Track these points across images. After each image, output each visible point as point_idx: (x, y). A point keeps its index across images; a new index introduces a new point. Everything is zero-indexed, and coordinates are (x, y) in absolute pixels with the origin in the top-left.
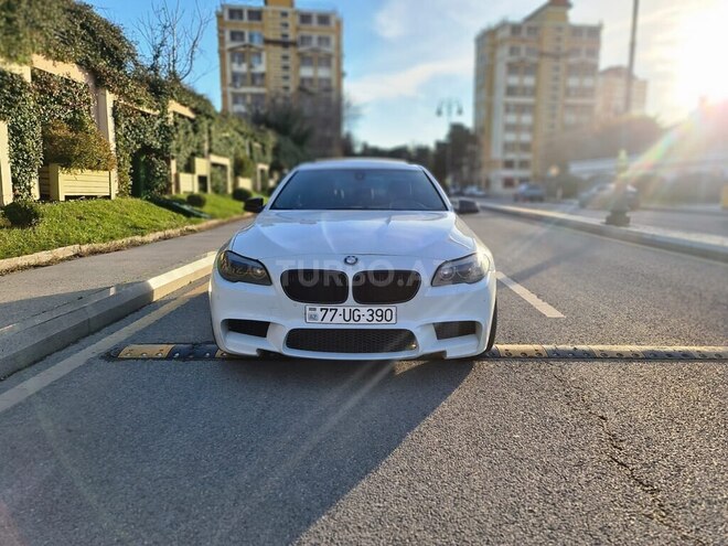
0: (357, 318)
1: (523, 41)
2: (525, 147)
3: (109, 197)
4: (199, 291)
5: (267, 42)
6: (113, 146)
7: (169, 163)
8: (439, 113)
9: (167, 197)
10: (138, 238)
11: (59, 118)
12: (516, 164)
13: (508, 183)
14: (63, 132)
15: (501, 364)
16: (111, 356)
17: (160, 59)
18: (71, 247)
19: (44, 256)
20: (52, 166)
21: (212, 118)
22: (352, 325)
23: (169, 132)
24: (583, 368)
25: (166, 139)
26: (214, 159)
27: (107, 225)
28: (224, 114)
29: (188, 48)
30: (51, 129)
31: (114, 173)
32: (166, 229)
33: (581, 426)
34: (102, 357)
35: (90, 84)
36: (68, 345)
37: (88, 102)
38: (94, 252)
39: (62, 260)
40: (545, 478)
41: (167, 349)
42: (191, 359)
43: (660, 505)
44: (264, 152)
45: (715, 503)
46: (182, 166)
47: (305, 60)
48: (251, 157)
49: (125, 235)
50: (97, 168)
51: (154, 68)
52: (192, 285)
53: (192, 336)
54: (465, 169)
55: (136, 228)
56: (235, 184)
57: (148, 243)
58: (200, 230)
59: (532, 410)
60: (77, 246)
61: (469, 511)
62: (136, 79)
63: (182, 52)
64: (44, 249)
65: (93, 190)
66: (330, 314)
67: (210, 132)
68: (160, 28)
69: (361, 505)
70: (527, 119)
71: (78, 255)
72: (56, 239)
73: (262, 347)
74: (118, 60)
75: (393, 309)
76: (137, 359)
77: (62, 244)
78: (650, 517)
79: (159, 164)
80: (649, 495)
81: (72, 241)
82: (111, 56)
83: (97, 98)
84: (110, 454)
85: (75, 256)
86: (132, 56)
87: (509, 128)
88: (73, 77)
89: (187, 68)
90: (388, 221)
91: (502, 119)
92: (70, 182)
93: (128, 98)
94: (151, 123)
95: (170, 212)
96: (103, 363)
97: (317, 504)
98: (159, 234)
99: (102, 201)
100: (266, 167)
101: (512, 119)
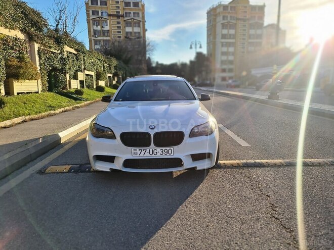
0: (155, 153)
1: (229, 13)
2: (231, 62)
3: (38, 92)
4: (81, 137)
5: (110, 15)
6: (39, 68)
7: (65, 76)
8: (191, 48)
9: (65, 91)
10: (52, 112)
11: (13, 56)
12: (227, 70)
13: (224, 79)
14: (15, 62)
15: (222, 170)
16: (42, 172)
17: (59, 26)
18: (20, 118)
19: (8, 123)
20: (10, 79)
21: (85, 53)
22: (153, 157)
23: (65, 61)
24: (259, 171)
25: (63, 64)
26: (87, 72)
27: (37, 106)
28: (91, 51)
29: (72, 20)
30: (9, 62)
31: (40, 81)
32: (65, 107)
33: (258, 200)
34: (38, 173)
35: (27, 40)
36: (21, 167)
37: (26, 48)
38: (32, 120)
39: (17, 124)
40: (242, 227)
41: (68, 167)
42: (79, 172)
43: (294, 238)
44: (110, 68)
45: (318, 236)
46: (72, 77)
47: (128, 24)
48: (104, 71)
49: (46, 111)
50: (31, 79)
51: (56, 30)
52: (79, 135)
53: (79, 161)
54: (204, 73)
55: (51, 107)
56: (97, 83)
57: (57, 114)
58: (82, 107)
59: (236, 193)
60: (24, 117)
61: (209, 244)
62: (48, 36)
63: (69, 23)
64: (8, 119)
65: (30, 89)
66: (143, 152)
67: (84, 60)
68: (58, 11)
69: (160, 243)
70: (231, 49)
71: (24, 121)
72: (14, 114)
73: (112, 168)
74: (39, 27)
75: (172, 149)
76: (54, 173)
77: (16, 116)
78: (289, 244)
79: (61, 76)
80: (289, 234)
81: (21, 115)
82: (36, 26)
83: (30, 46)
84: (43, 222)
85: (23, 121)
86: (46, 26)
87: (223, 54)
88: (18, 37)
89: (72, 30)
90: (169, 106)
91: (220, 49)
92: (19, 86)
93: (45, 45)
94: (56, 57)
95: (67, 99)
96: (38, 175)
97: (140, 243)
98: (62, 109)
99: (35, 94)
100: (111, 75)
101: (225, 49)
